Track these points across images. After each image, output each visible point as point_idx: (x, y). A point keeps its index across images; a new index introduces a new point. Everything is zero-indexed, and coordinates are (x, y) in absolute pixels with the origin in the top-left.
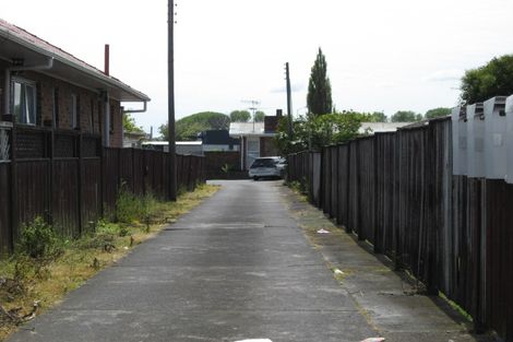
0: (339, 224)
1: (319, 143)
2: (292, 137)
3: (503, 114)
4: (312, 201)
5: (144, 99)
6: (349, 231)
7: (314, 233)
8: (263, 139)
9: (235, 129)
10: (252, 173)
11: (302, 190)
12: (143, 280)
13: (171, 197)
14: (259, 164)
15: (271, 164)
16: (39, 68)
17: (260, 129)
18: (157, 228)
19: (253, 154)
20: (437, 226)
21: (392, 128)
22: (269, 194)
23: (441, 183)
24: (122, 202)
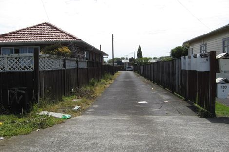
0: (148, 79)
1: (141, 63)
2: (135, 62)
3: (196, 58)
4: (141, 75)
5: (108, 55)
6: (151, 81)
7: (144, 81)
8: (129, 63)
9: (123, 61)
10: (127, 70)
11: (138, 73)
12: (115, 90)
13: (113, 74)
14: (128, 68)
15: (131, 68)
16: (90, 50)
17: (128, 61)
18: (113, 80)
19: (127, 66)
20: (175, 80)
21: (154, 61)
22: (131, 73)
23: (175, 72)
24: (105, 75)
